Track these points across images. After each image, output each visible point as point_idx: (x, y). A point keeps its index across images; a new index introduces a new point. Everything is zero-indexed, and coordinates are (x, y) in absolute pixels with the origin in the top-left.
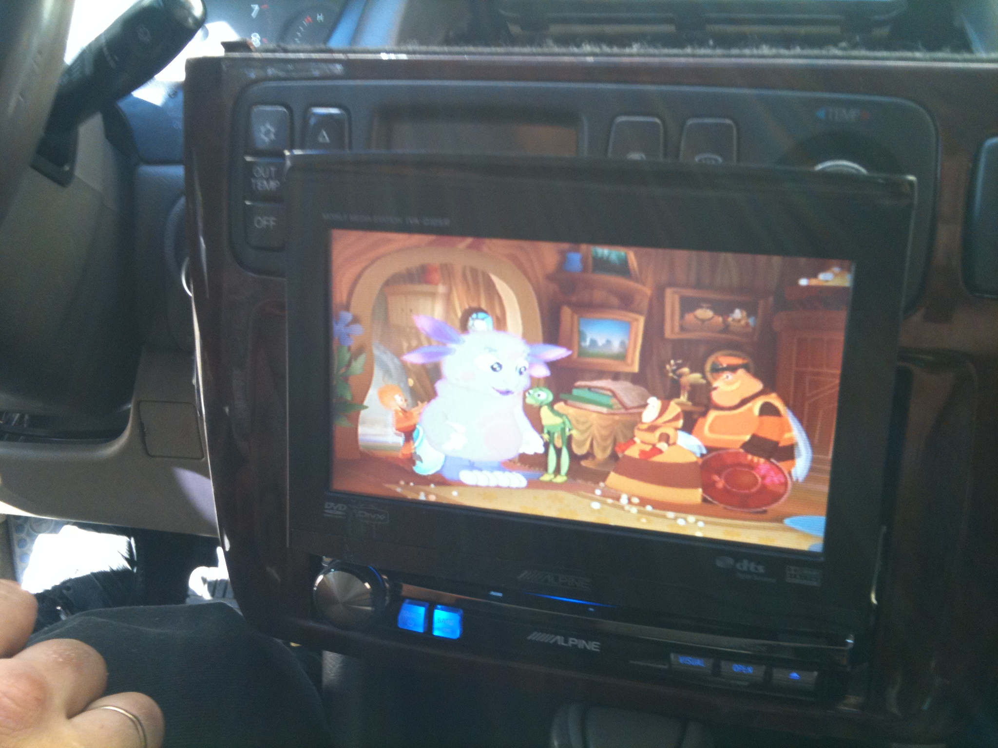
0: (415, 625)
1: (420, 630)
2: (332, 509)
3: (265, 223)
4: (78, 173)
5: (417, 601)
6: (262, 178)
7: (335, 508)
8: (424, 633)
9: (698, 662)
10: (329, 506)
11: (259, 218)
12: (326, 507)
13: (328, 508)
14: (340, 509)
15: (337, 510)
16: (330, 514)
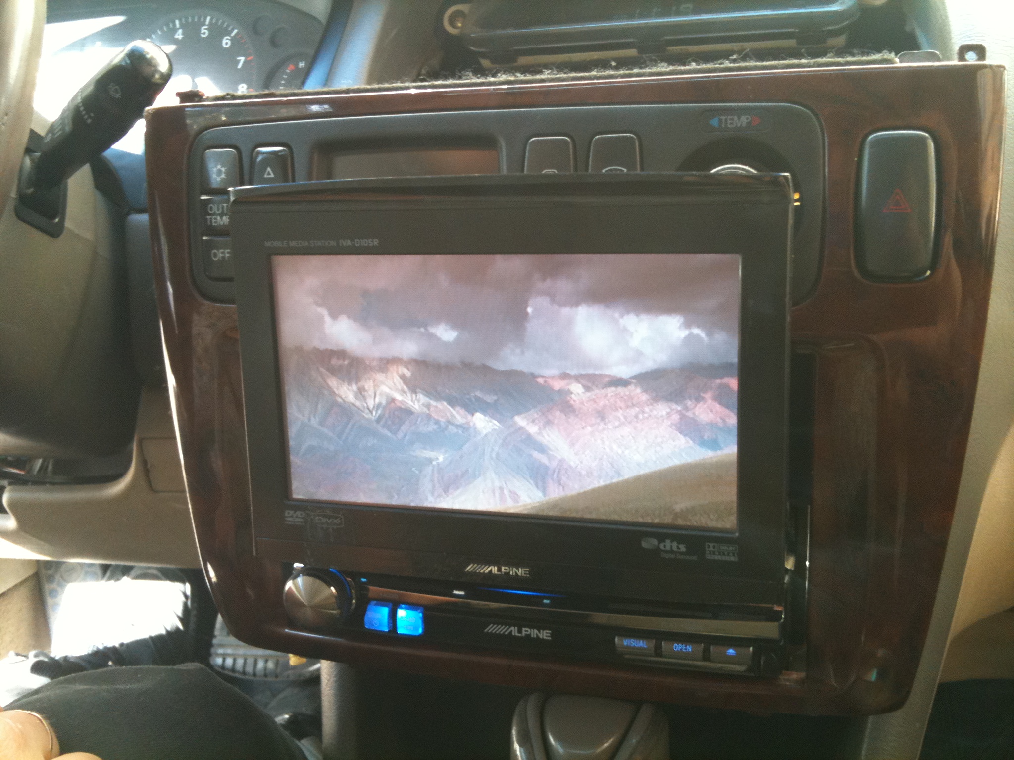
0: (380, 625)
1: (385, 629)
2: (292, 516)
3: (221, 255)
4: (68, 224)
5: (382, 601)
6: (214, 214)
7: (295, 515)
8: (389, 631)
9: (641, 644)
10: (289, 513)
11: (216, 251)
12: (286, 514)
13: (289, 515)
14: (299, 516)
15: (297, 517)
16: (289, 521)
